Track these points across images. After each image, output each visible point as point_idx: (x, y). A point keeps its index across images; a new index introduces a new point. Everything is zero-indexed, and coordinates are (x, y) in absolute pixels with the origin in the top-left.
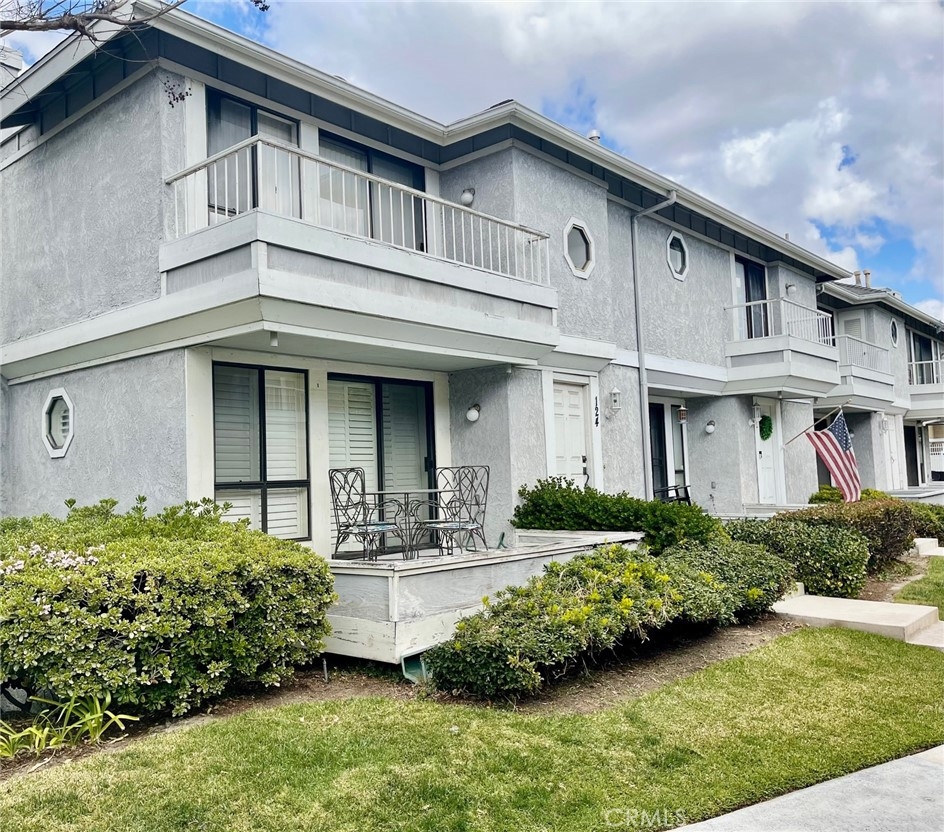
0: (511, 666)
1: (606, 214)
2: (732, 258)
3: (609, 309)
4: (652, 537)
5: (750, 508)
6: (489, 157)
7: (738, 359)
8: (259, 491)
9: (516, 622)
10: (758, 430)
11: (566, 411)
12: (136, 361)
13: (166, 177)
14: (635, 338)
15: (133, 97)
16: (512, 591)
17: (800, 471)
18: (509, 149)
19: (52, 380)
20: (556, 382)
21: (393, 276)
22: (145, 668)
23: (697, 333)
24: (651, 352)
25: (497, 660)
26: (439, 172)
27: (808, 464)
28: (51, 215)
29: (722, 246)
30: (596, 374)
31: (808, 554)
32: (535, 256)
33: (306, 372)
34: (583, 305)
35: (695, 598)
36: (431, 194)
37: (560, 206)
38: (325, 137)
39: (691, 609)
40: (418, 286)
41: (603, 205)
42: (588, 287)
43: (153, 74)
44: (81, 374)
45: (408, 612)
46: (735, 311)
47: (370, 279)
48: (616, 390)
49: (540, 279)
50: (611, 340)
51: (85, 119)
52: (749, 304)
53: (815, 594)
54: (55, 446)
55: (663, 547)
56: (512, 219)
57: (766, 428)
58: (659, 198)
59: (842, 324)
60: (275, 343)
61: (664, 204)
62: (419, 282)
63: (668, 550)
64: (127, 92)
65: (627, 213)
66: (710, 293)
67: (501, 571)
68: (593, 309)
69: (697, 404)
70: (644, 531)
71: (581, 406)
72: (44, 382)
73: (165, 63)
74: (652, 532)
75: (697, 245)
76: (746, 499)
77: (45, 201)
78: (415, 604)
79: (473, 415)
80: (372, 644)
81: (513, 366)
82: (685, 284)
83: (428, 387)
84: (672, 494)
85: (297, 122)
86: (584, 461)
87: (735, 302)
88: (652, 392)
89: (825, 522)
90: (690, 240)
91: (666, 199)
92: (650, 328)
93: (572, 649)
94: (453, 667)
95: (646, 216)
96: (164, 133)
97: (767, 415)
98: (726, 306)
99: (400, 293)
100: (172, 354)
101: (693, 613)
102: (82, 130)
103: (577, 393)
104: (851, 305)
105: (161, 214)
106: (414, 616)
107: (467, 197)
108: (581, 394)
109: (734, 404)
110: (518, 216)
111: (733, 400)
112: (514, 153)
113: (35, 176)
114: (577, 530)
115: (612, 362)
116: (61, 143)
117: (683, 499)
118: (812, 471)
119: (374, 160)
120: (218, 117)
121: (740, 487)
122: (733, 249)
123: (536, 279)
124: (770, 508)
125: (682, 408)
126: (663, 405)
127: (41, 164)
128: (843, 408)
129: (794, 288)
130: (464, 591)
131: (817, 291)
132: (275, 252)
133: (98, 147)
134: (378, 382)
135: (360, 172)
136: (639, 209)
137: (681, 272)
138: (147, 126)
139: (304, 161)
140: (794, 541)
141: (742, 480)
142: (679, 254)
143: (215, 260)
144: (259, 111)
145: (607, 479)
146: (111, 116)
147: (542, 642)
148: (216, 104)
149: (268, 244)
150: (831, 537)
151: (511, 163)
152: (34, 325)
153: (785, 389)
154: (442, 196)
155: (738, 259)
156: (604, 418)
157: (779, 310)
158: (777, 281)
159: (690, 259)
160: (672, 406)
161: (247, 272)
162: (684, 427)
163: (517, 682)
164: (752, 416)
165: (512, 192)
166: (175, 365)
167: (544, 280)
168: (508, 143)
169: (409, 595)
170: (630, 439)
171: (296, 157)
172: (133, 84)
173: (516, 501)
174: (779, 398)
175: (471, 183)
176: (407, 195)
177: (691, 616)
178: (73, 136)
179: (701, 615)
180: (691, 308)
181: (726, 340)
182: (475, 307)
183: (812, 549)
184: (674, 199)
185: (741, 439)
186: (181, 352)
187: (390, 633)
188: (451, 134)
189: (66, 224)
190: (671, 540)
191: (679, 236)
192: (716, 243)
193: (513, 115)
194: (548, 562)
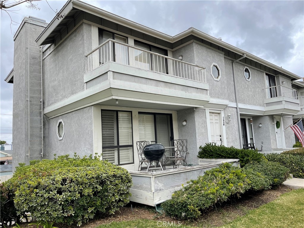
0: (190, 210)
1: (224, 61)
2: (265, 74)
3: (226, 90)
4: (242, 161)
5: (275, 150)
6: (187, 45)
7: (268, 104)
8: (117, 149)
9: (193, 193)
10: (275, 126)
11: (214, 121)
12: (80, 110)
13: (86, 55)
14: (235, 99)
15: (77, 32)
16: (192, 181)
17: (289, 138)
18: (192, 43)
19: (59, 117)
20: (210, 113)
21: (155, 81)
22: (65, 211)
23: (255, 97)
24: (240, 103)
25: (185, 207)
26: (172, 51)
27: (292, 135)
28: (57, 69)
29: (261, 70)
30: (223, 110)
31: (294, 165)
32: (201, 75)
33: (131, 112)
34: (218, 89)
35: (256, 182)
36: (169, 57)
37: (209, 59)
38: (136, 42)
39: (255, 186)
40: (163, 84)
41: (223, 59)
42: (219, 83)
43: (82, 24)
44: (66, 115)
45: (158, 188)
46: (267, 90)
47: (147, 82)
48: (229, 115)
49: (203, 81)
50: (227, 99)
51: (65, 40)
52: (270, 87)
53: (297, 177)
54: (60, 136)
55: (246, 163)
56: (194, 64)
57: (278, 125)
58: (241, 56)
59: (300, 93)
60: (117, 103)
61: (242, 58)
62: (164, 82)
63: (247, 165)
64: (75, 31)
65: (231, 61)
66: (258, 85)
67: (190, 174)
68: (221, 90)
69: (256, 118)
70: (239, 159)
71: (219, 120)
72: (57, 118)
73: (85, 21)
74: (241, 159)
75: (253, 70)
76: (273, 147)
77: (56, 65)
78: (160, 186)
79: (184, 123)
80: (147, 200)
81: (196, 108)
82: (250, 82)
83: (171, 115)
84: (249, 146)
85: (127, 38)
86: (220, 136)
87: (266, 87)
88: (241, 115)
89: (299, 154)
90: (251, 69)
91: (243, 56)
92: (240, 95)
93: (211, 203)
94: (171, 209)
95: (236, 62)
96: (85, 42)
97: (278, 121)
98: (263, 88)
99: (158, 86)
100: (89, 108)
101: (255, 188)
102: (65, 43)
103: (217, 116)
104: (302, 87)
105: (84, 66)
106: (160, 190)
107: (181, 58)
108: (218, 116)
109: (267, 118)
110: (196, 63)
111: (267, 117)
112: (194, 44)
113: (54, 58)
114: (217, 158)
115: (228, 106)
116: (60, 48)
117: (253, 147)
118: (293, 138)
119: (152, 48)
120: (102, 37)
121: (271, 143)
122: (264, 71)
123: (202, 81)
124: (281, 149)
125: (251, 119)
126: (245, 119)
127: (55, 54)
128: (302, 118)
129: (284, 82)
130: (178, 181)
131: (292, 83)
132: (116, 74)
133: (69, 48)
134: (154, 114)
135: (148, 51)
136: (234, 60)
137: (249, 78)
138: (81, 40)
139: (129, 48)
140: (289, 161)
141: (271, 141)
142: (248, 73)
143: (98, 78)
144: (115, 35)
145: (228, 142)
146: (72, 38)
147: (201, 200)
148: (101, 33)
149: (113, 72)
150: (301, 159)
151: (193, 47)
152: (53, 101)
153: (283, 113)
154: (173, 58)
155: (267, 74)
156: (226, 123)
157: (280, 89)
158: (279, 81)
159: (251, 74)
160: (248, 119)
161: (107, 80)
162: (252, 125)
163: (192, 215)
164: (273, 121)
165: (194, 55)
166: (90, 111)
167: (204, 81)
168: (192, 41)
169: (158, 183)
170: (235, 129)
171: (127, 47)
172: (77, 28)
173: (198, 150)
174: (282, 115)
175: (181, 54)
176: (163, 58)
177: (255, 189)
178: (62, 45)
179: (258, 188)
180: (252, 89)
181: (264, 99)
182: (182, 90)
183: (295, 163)
184: (245, 56)
185: (270, 128)
186: (91, 107)
187: (152, 196)
188: (174, 39)
189: (61, 71)
190: (247, 161)
191: (247, 68)
192: (259, 70)
193: (192, 32)
194: (205, 171)
